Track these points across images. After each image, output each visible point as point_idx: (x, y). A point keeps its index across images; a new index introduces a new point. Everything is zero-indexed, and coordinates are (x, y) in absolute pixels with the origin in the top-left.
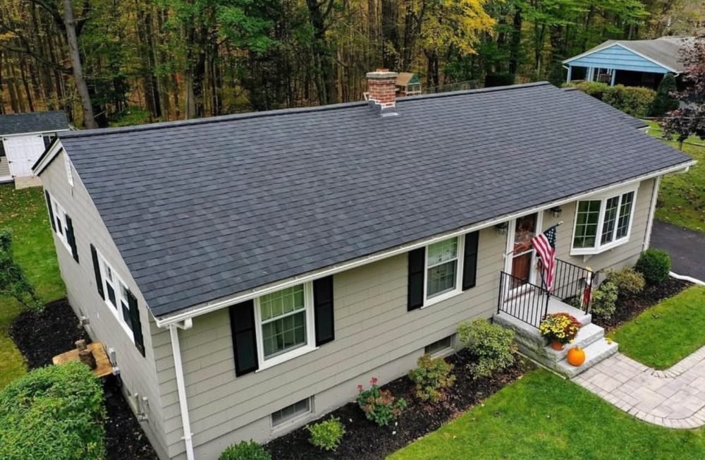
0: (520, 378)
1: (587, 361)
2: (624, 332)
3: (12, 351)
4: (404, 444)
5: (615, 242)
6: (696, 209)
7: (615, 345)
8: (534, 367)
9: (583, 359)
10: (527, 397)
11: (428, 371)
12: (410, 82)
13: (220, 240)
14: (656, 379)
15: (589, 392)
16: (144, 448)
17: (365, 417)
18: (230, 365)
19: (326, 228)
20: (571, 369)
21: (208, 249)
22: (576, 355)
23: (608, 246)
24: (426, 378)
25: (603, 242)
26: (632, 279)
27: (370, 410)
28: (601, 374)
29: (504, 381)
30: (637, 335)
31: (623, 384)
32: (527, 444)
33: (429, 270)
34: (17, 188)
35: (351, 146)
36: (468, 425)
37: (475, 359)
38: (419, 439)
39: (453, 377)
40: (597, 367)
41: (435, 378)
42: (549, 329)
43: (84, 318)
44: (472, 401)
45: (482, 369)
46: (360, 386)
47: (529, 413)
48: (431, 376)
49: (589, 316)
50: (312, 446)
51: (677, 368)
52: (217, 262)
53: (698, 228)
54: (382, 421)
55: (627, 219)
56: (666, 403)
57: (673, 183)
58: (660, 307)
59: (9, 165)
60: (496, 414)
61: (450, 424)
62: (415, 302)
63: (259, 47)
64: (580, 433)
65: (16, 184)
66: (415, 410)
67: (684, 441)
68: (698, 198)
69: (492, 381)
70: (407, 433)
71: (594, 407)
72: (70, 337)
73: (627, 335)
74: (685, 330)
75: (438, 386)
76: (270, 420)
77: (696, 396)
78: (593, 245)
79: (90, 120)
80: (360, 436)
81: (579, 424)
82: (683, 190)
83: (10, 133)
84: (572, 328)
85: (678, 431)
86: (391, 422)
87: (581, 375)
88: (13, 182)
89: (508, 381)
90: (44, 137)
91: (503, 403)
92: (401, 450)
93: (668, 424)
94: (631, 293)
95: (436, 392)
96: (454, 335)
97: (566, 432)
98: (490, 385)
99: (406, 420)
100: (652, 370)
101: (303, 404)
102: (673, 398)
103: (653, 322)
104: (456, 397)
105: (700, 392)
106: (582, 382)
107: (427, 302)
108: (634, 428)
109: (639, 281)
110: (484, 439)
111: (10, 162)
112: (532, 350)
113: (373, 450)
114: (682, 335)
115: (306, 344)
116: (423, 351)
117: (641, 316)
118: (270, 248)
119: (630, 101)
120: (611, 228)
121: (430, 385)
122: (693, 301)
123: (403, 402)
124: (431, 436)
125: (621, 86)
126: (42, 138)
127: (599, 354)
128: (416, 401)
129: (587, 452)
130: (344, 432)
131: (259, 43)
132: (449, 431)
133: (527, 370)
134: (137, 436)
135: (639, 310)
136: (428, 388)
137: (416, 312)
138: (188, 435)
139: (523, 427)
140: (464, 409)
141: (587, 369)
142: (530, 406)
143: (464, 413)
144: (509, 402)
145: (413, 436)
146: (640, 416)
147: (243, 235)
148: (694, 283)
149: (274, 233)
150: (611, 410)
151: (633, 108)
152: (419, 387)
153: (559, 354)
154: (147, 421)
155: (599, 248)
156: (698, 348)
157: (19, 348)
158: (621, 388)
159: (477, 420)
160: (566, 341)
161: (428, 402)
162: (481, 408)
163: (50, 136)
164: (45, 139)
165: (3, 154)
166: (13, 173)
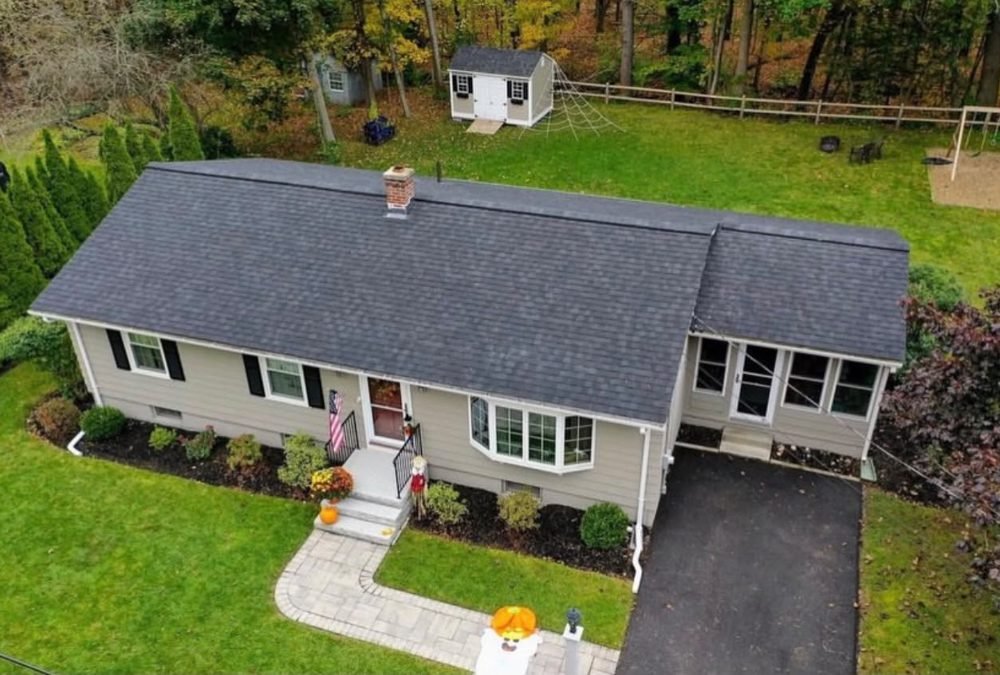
1: (338, 526)
4: (188, 477)
5: (528, 463)
14: (354, 580)
15: (301, 544)
20: (318, 521)
23: (511, 459)
28: (337, 544)
29: (295, 496)
33: (268, 372)
34: (468, 130)
38: (199, 481)
44: (258, 489)
50: (149, 437)
51: (387, 591)
56: (316, 593)
59: (475, 103)
61: (223, 489)
65: (473, 125)
69: (289, 489)
70: (199, 473)
78: (488, 447)
83: (480, 71)
87: (327, 533)
88: (473, 122)
89: (297, 498)
91: (259, 504)
93: (279, 598)
97: (240, 545)
98: (283, 490)
100: (369, 575)
106: (316, 536)
107: (271, 396)
111: (475, 101)
115: (165, 373)
126: (506, 83)
127: (359, 531)
132: (211, 490)
137: (260, 399)
140: (246, 489)
141: (338, 535)
143: (242, 491)
144: (263, 506)
145: (199, 478)
155: (495, 454)
163: (515, 78)
164: (509, 84)
165: (471, 91)
166: (476, 113)
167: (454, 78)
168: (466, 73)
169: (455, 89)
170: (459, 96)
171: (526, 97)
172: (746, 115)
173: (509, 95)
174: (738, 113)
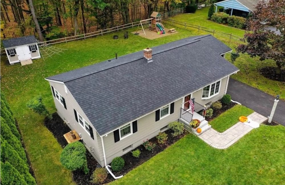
0: (185, 136)
1: (202, 131)
2: (214, 121)
3: (47, 131)
4: (155, 155)
5: (215, 95)
6: (247, 74)
7: (210, 126)
8: (189, 133)
9: (201, 131)
10: (186, 142)
11: (161, 137)
12: (157, 16)
13: (110, 112)
14: (219, 135)
15: (202, 140)
16: (92, 158)
17: (145, 149)
18: (114, 140)
19: (135, 106)
20: (198, 134)
21: (108, 116)
22: (199, 130)
23: (212, 96)
24: (160, 138)
25: (211, 95)
26: (218, 106)
27: (146, 147)
28: (205, 135)
29: (181, 137)
30: (218, 122)
31: (210, 137)
32: (185, 154)
33: (161, 111)
34: (22, 65)
35: (139, 76)
36: (171, 149)
37: (173, 132)
38: (159, 153)
39: (167, 138)
40: (205, 132)
41: (163, 138)
42: (192, 124)
43: (68, 123)
44: (172, 143)
45: (175, 135)
46: (144, 141)
47: (186, 146)
48: (162, 138)
49: (204, 118)
50: (133, 156)
51: (225, 132)
52: (111, 119)
53: (245, 82)
54: (150, 150)
55: (218, 88)
56: (220, 142)
57: (242, 62)
58: (226, 113)
59: (18, 57)
60: (178, 146)
61: (166, 149)
62: (157, 119)
63: (102, 7)
64: (197, 151)
65: (21, 63)
66: (158, 146)
67: (221, 152)
68: (249, 69)
69: (177, 137)
70: (156, 152)
71: (202, 144)
72: (62, 126)
73: (215, 122)
74: (231, 120)
75: (163, 140)
76: (122, 151)
77: (228, 140)
78: (208, 97)
79: (40, 33)
80: (144, 153)
81: (198, 149)
82: (245, 65)
83: (17, 46)
84: (198, 124)
85: (221, 150)
86: (152, 150)
87: (200, 135)
88: (20, 62)
89: (182, 137)
90: (29, 46)
91: (180, 143)
92: (154, 157)
93: (219, 148)
94: (218, 109)
95: (163, 142)
96: (168, 125)
97: (194, 151)
98: (177, 138)
99: (155, 149)
100: (219, 133)
101: (130, 146)
102: (222, 141)
103: (223, 118)
104: (168, 142)
105: (229, 139)
106: (200, 137)
107: (161, 118)
108: (211, 149)
109: (220, 105)
110: (174, 153)
111: (18, 56)
112: (188, 128)
113: (147, 157)
114: (229, 122)
115: (131, 133)
116: (160, 130)
117: (220, 116)
118: (122, 114)
119: (237, 22)
120: (213, 91)
121: (161, 140)
122: (236, 110)
123: (154, 145)
124: (162, 152)
125: (234, 16)
126: (28, 47)
127: (206, 129)
128: (158, 144)
129: (198, 156)
130: (140, 153)
131: (102, 5)
132: (166, 151)
133: (187, 134)
134: (89, 155)
135: (220, 114)
136: (161, 141)
137: (158, 121)
138: (105, 156)
139: (184, 150)
140: (170, 145)
141: (202, 133)
142: (186, 144)
143: (170, 146)
144: (181, 143)
145: (157, 153)
146: (212, 146)
147: (115, 110)
148: (238, 104)
149: (122, 109)
150: (206, 144)
151: (237, 25)
152: (159, 140)
153: (195, 130)
154: (93, 152)
155: (209, 97)
156: (233, 125)
157: (49, 130)
158: (210, 139)
159: (173, 148)
160: (196, 127)
161: (161, 144)
162: (174, 145)
163: (31, 45)
164: (29, 47)
165: (16, 53)
166: (19, 59)
167: (8, 51)
168: (12, 48)
169: (9, 54)
170: (12, 56)
171: (37, 49)
172: (86, 38)
173: (30, 50)
174: (84, 38)
